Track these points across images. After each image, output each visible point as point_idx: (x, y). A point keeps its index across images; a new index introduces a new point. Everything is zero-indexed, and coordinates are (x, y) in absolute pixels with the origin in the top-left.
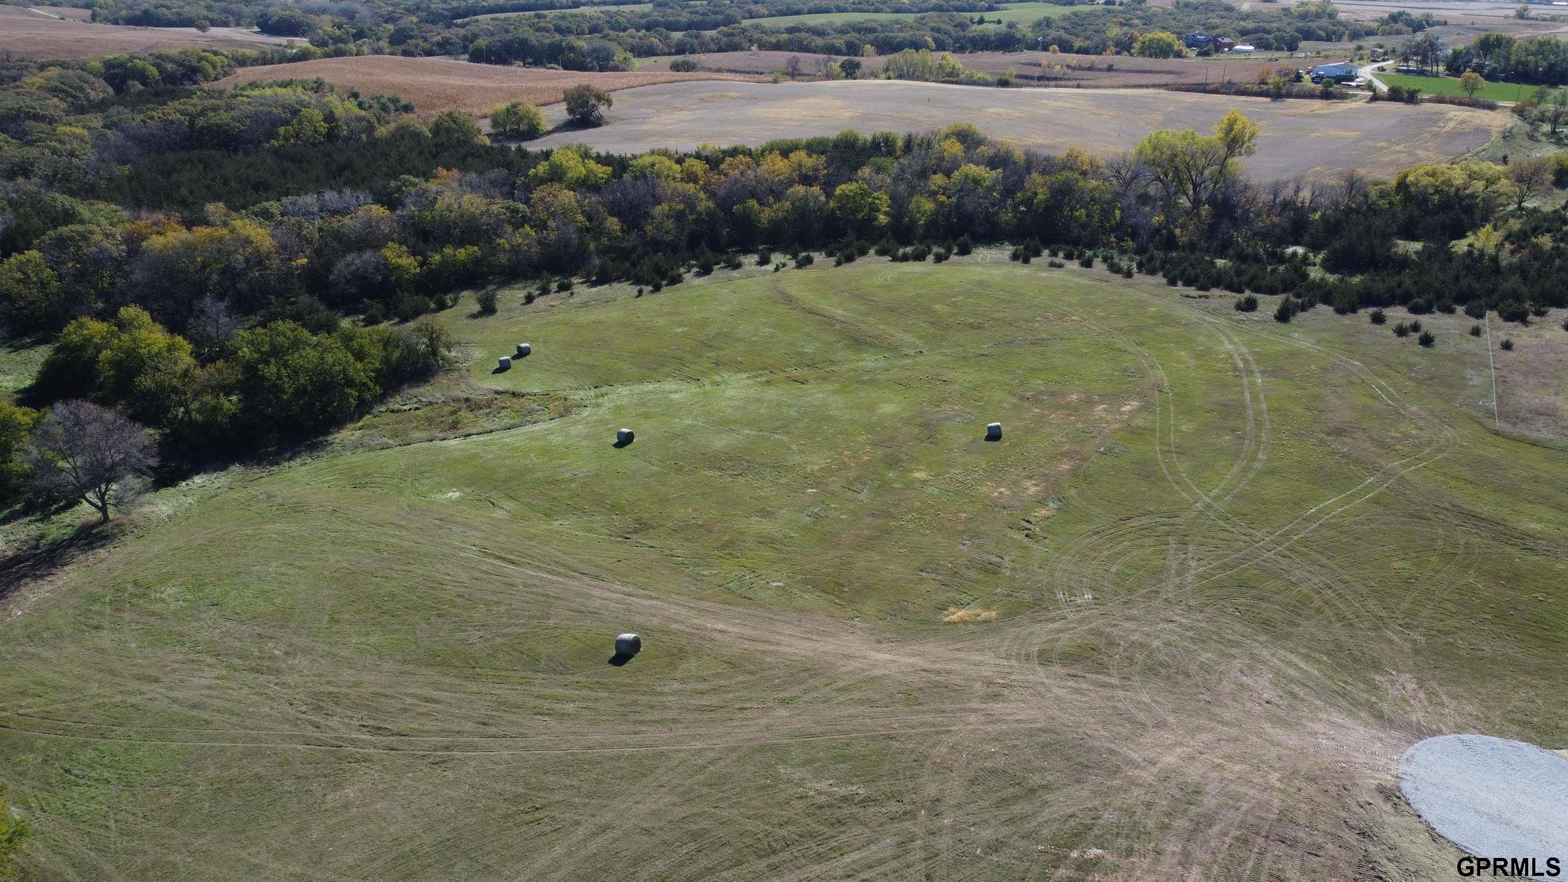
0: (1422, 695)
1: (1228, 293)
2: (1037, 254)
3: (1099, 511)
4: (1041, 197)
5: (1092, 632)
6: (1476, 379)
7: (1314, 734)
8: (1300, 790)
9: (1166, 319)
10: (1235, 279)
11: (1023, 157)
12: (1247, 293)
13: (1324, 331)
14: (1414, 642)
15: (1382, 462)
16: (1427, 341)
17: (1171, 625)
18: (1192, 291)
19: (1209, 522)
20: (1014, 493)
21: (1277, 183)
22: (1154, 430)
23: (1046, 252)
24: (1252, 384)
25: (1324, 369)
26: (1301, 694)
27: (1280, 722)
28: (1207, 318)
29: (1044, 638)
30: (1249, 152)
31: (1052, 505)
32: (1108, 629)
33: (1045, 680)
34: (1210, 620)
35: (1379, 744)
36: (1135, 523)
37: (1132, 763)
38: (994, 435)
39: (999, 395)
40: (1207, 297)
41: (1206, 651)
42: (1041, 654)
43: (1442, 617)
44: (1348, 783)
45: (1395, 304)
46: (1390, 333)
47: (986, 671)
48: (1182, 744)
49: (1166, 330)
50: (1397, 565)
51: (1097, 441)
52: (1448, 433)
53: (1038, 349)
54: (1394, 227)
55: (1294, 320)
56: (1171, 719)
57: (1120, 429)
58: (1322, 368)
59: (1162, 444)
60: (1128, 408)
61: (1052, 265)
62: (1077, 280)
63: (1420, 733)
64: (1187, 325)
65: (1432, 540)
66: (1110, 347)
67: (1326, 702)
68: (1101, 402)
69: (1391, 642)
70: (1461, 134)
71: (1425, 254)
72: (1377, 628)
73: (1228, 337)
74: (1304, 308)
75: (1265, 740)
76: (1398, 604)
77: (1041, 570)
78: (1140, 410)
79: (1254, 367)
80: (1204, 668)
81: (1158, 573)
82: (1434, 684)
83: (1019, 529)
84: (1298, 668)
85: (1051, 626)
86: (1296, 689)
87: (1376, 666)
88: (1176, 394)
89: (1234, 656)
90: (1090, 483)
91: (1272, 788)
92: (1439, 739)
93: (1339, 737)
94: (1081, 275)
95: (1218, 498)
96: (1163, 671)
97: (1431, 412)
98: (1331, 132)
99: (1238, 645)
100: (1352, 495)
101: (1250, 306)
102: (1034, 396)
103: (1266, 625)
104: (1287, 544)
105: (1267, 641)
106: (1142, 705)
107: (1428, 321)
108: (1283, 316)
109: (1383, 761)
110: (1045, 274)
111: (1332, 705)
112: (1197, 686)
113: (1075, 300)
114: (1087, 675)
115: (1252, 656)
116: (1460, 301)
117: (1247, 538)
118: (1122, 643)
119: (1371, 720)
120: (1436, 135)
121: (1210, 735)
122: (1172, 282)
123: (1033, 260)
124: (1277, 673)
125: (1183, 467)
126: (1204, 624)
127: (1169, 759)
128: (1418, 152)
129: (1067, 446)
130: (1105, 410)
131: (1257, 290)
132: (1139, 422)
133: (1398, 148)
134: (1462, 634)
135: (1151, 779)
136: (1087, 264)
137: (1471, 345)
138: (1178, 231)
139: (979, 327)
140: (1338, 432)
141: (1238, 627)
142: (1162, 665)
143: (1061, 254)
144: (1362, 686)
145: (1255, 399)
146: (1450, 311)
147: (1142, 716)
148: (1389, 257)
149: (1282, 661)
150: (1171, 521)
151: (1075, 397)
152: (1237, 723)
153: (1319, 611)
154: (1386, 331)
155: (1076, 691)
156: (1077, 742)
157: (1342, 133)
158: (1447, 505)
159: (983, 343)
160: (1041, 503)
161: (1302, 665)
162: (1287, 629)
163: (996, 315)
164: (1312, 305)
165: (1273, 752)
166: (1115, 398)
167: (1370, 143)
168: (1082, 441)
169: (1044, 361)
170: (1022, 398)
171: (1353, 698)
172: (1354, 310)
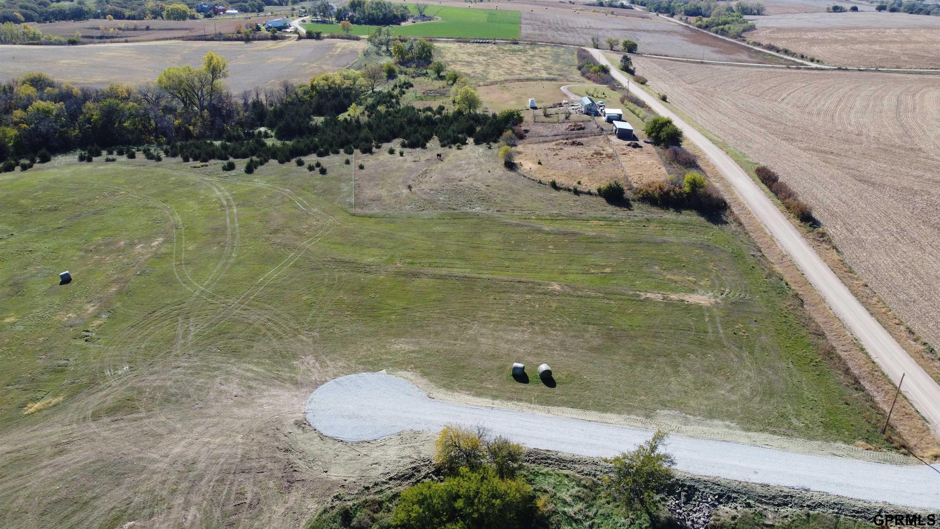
0: (317, 365)
1: (220, 161)
2: (99, 154)
3: (135, 312)
4: (95, 117)
5: (128, 389)
6: (345, 187)
7: (261, 405)
8: (253, 439)
9: (182, 183)
10: (223, 152)
11: (80, 92)
12: (231, 159)
13: (271, 175)
14: (313, 337)
15: (298, 243)
16: (323, 171)
17: (178, 369)
18: (198, 163)
19: (203, 301)
20: (78, 316)
21: (245, 93)
22: (171, 253)
23: (104, 153)
24: (231, 213)
25: (271, 197)
26: (255, 385)
27: (242, 405)
28: (206, 178)
29: (96, 403)
30: (225, 76)
31: (104, 316)
32: (139, 384)
33: (97, 430)
34: (202, 359)
35: (296, 399)
36: (157, 314)
37: (155, 461)
38: (66, 280)
39: (70, 252)
40: (207, 166)
41: (198, 378)
42: (93, 414)
43: (327, 319)
44: (279, 426)
45: (311, 153)
46: (306, 170)
47: (54, 438)
48: (185, 438)
49: (181, 190)
50: (304, 298)
51: (135, 268)
52: (331, 220)
53: (98, 217)
54: (311, 111)
55: (256, 171)
56: (179, 426)
57: (150, 257)
58: (269, 196)
59: (177, 261)
60: (156, 243)
61: (108, 160)
62: (124, 168)
63: (316, 385)
64: (193, 185)
65: (322, 279)
66: (146, 207)
67: (268, 385)
68: (140, 243)
69: (302, 341)
70: (344, 55)
71: (326, 123)
72: (295, 336)
73: (217, 187)
74: (262, 164)
75: (235, 418)
76: (305, 319)
77: (95, 360)
78: (164, 242)
79: (233, 203)
80: (199, 389)
81: (170, 341)
82: (323, 357)
83: (80, 338)
84: (252, 371)
85: (101, 394)
86: (251, 383)
87: (295, 356)
88: (186, 228)
89: (216, 376)
90: (130, 295)
91: (238, 444)
92: (326, 385)
93: (275, 402)
94: (128, 164)
95: (208, 286)
96: (173, 399)
97: (324, 211)
98: (279, 59)
99: (218, 369)
100: (282, 266)
101: (231, 167)
102: (95, 248)
103: (235, 352)
104: (247, 302)
105: (236, 362)
106: (160, 424)
107: (325, 161)
108: (249, 170)
109: (297, 406)
110: (102, 167)
111: (270, 386)
112: (195, 401)
113: (122, 181)
114: (125, 417)
115: (228, 373)
116: (342, 146)
117: (224, 305)
118: (148, 390)
119: (291, 387)
120: (332, 56)
121: (202, 427)
122: (186, 160)
123: (94, 159)
124: (241, 377)
125: (188, 272)
126: (198, 363)
127: (177, 450)
128: (324, 66)
129: (116, 276)
130: (141, 247)
131: (236, 157)
132: (163, 250)
133: (313, 65)
134: (337, 326)
135: (165, 466)
136: (132, 156)
137: (345, 169)
138: (191, 128)
139: (56, 209)
140: (276, 231)
141: (219, 358)
142: (172, 395)
143: (115, 153)
144: (287, 370)
145: (232, 222)
146: (337, 153)
147: (160, 431)
148: (308, 127)
149: (244, 370)
150: (180, 306)
151: (122, 243)
152: (219, 414)
153: (265, 335)
154: (304, 169)
155: (117, 429)
156: (117, 461)
157: (284, 59)
158: (329, 259)
159: (59, 220)
160: (96, 316)
161: (255, 369)
162: (246, 350)
163: (67, 200)
164: (266, 161)
165: (239, 423)
166: (148, 239)
167: (299, 64)
168: (126, 270)
169: (103, 224)
170: (87, 251)
171: (282, 378)
172: (289, 161)
